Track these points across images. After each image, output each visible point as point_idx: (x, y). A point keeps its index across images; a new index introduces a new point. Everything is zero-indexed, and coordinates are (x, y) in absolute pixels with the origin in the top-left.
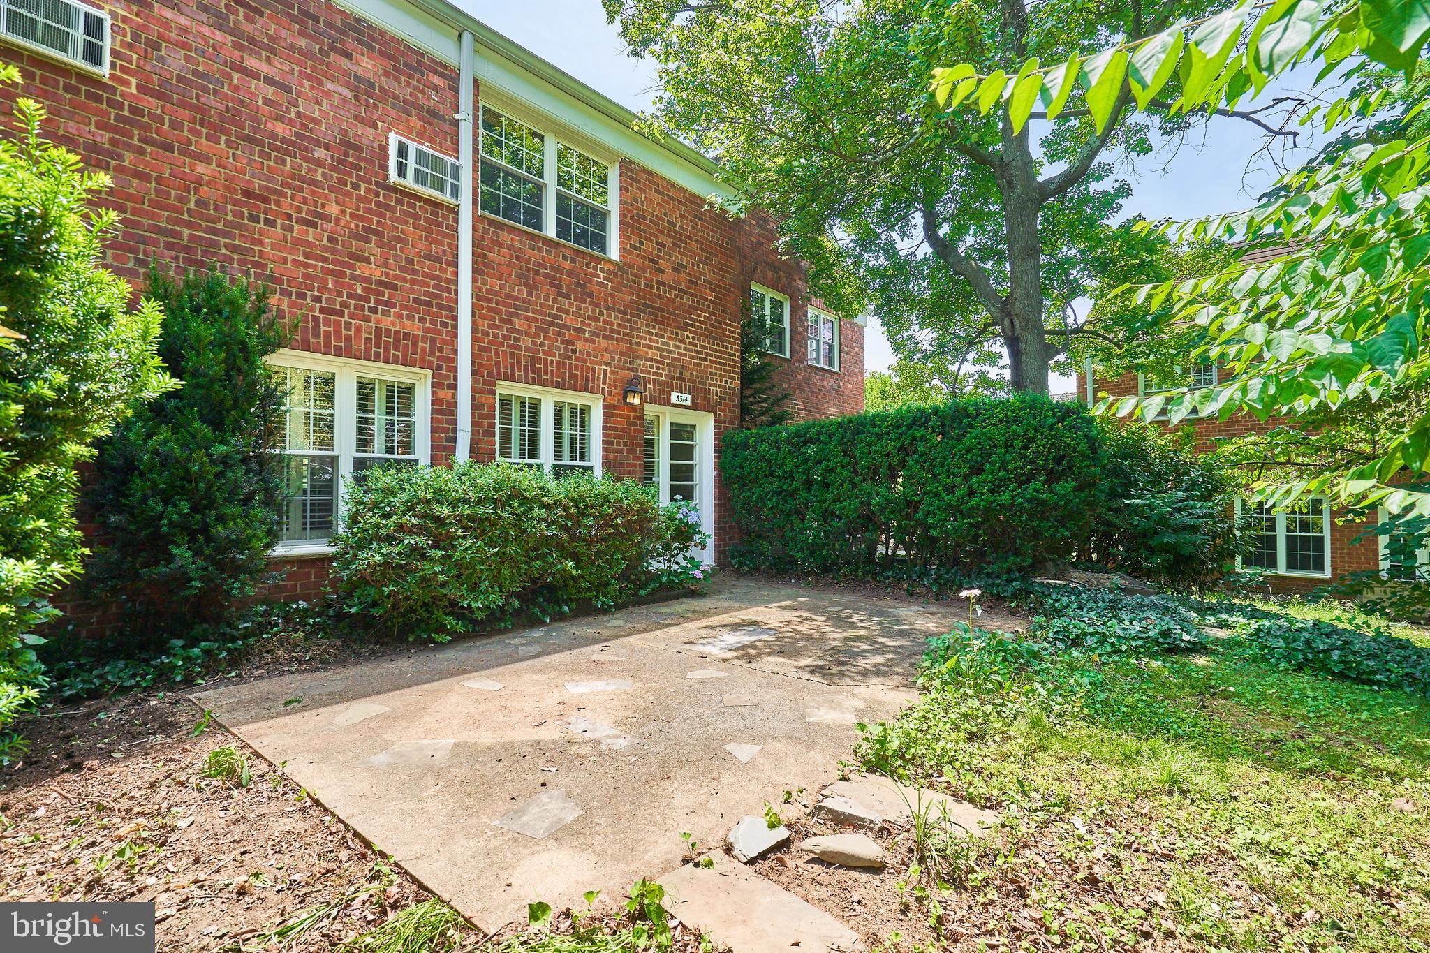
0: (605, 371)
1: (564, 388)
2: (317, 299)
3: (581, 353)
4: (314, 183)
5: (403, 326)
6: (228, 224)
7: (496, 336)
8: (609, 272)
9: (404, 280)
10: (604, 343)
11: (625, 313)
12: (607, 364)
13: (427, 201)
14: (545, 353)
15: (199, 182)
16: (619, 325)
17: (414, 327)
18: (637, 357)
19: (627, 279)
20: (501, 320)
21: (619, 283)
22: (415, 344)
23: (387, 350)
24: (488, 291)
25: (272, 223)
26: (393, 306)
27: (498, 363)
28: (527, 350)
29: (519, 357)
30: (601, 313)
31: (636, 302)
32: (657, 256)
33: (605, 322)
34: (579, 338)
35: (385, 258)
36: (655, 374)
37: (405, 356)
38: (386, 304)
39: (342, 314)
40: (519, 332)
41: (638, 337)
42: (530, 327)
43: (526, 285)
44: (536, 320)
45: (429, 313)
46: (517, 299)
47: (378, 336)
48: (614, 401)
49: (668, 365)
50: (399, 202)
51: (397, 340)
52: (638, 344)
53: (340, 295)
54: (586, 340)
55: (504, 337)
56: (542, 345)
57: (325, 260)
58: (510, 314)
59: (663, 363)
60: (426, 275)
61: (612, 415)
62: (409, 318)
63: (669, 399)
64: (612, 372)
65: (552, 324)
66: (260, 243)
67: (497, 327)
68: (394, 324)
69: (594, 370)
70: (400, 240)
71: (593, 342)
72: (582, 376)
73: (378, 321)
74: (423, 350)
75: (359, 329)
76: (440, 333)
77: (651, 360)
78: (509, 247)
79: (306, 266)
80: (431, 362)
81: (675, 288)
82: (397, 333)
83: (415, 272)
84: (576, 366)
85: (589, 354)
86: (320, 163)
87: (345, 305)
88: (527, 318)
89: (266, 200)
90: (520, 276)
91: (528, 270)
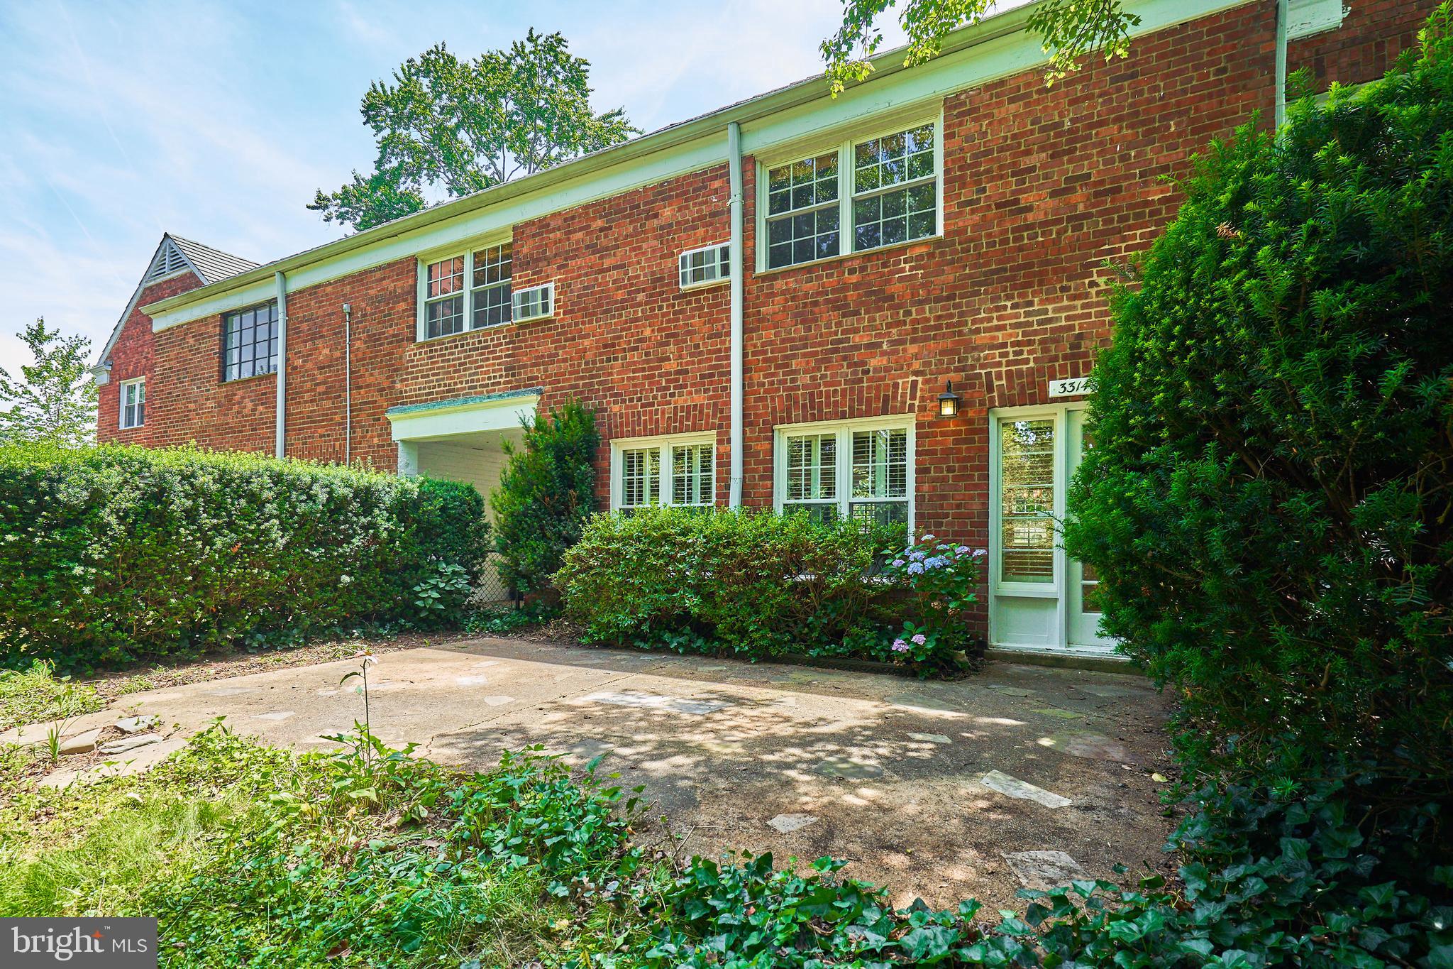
0: (914, 384)
1: (852, 416)
2: (639, 399)
3: (875, 370)
4: (637, 320)
5: (693, 400)
6: (599, 369)
7: (772, 383)
8: (919, 258)
9: (693, 362)
10: (912, 349)
11: (950, 298)
12: (916, 373)
13: (709, 291)
14: (826, 384)
15: (585, 350)
16: (938, 318)
17: (701, 399)
18: (975, 349)
19: (954, 252)
20: (777, 367)
21: (938, 264)
22: (701, 412)
23: (681, 423)
24: (763, 345)
25: (616, 359)
26: (685, 386)
27: (774, 409)
28: (805, 387)
29: (796, 397)
30: (908, 313)
31: (970, 276)
32: (1014, 193)
33: (914, 322)
34: (873, 355)
35: (680, 349)
36: (1009, 363)
37: (694, 424)
38: (681, 387)
39: (652, 404)
40: (796, 372)
41: (974, 322)
42: (808, 363)
43: (803, 322)
44: (816, 353)
45: (711, 383)
46: (793, 340)
47: (676, 414)
48: (929, 417)
49: (1042, 342)
50: (689, 303)
51: (689, 413)
52: (977, 331)
53: (652, 390)
54: (883, 354)
55: (780, 382)
56: (823, 377)
57: (643, 370)
58: (786, 357)
59: (1030, 343)
60: (709, 352)
61: (927, 435)
62: (697, 392)
63: (1047, 393)
64: (926, 382)
65: (836, 351)
66: (611, 374)
67: (773, 375)
68: (686, 401)
69: (896, 386)
70: (689, 333)
71: (895, 352)
72: (878, 397)
73: (676, 402)
74: (708, 415)
75: (663, 413)
76: (721, 396)
77: (1004, 345)
78: (783, 293)
79: (634, 378)
80: (713, 424)
81: (1059, 221)
82: (689, 407)
83: (701, 353)
84: (869, 388)
85: (887, 369)
86: (640, 304)
87: (655, 397)
88: (804, 355)
89: (613, 345)
90: (796, 315)
91: (805, 305)
